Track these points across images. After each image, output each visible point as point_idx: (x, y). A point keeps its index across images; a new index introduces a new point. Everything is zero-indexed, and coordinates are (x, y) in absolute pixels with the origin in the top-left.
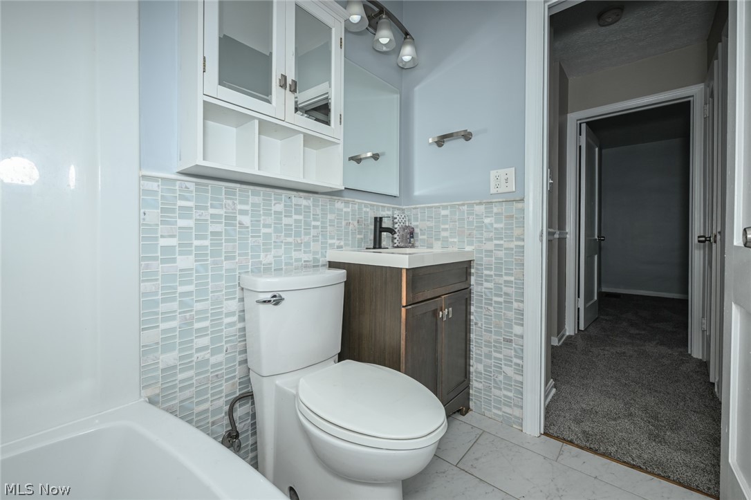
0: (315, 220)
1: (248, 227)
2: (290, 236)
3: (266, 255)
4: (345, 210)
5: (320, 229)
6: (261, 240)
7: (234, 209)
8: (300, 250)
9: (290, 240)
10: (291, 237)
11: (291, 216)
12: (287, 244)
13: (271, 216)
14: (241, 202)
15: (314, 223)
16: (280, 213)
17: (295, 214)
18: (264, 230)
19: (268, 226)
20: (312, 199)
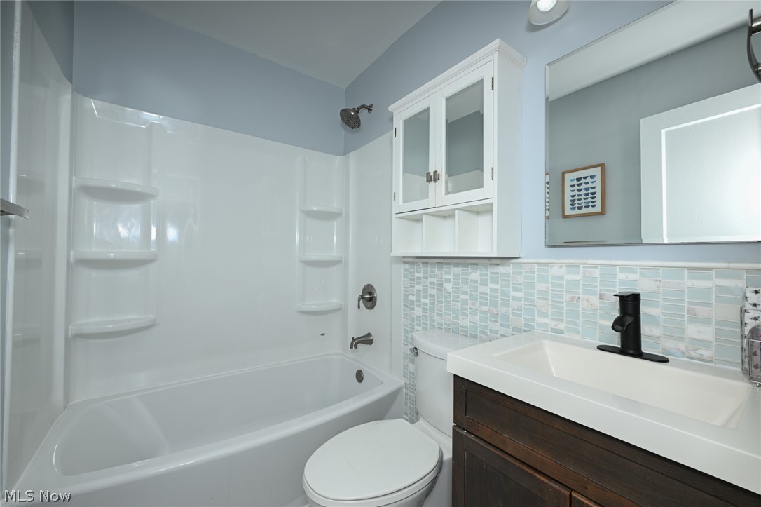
0: (515, 289)
1: (450, 293)
2: (485, 304)
3: (463, 319)
4: (568, 277)
5: (523, 302)
6: (460, 305)
7: (441, 278)
8: (497, 322)
9: (486, 309)
10: (487, 306)
11: (487, 285)
12: (482, 312)
13: (467, 284)
14: (446, 273)
15: (513, 294)
16: (476, 281)
17: (491, 283)
18: (462, 297)
19: (466, 293)
20: (511, 265)
